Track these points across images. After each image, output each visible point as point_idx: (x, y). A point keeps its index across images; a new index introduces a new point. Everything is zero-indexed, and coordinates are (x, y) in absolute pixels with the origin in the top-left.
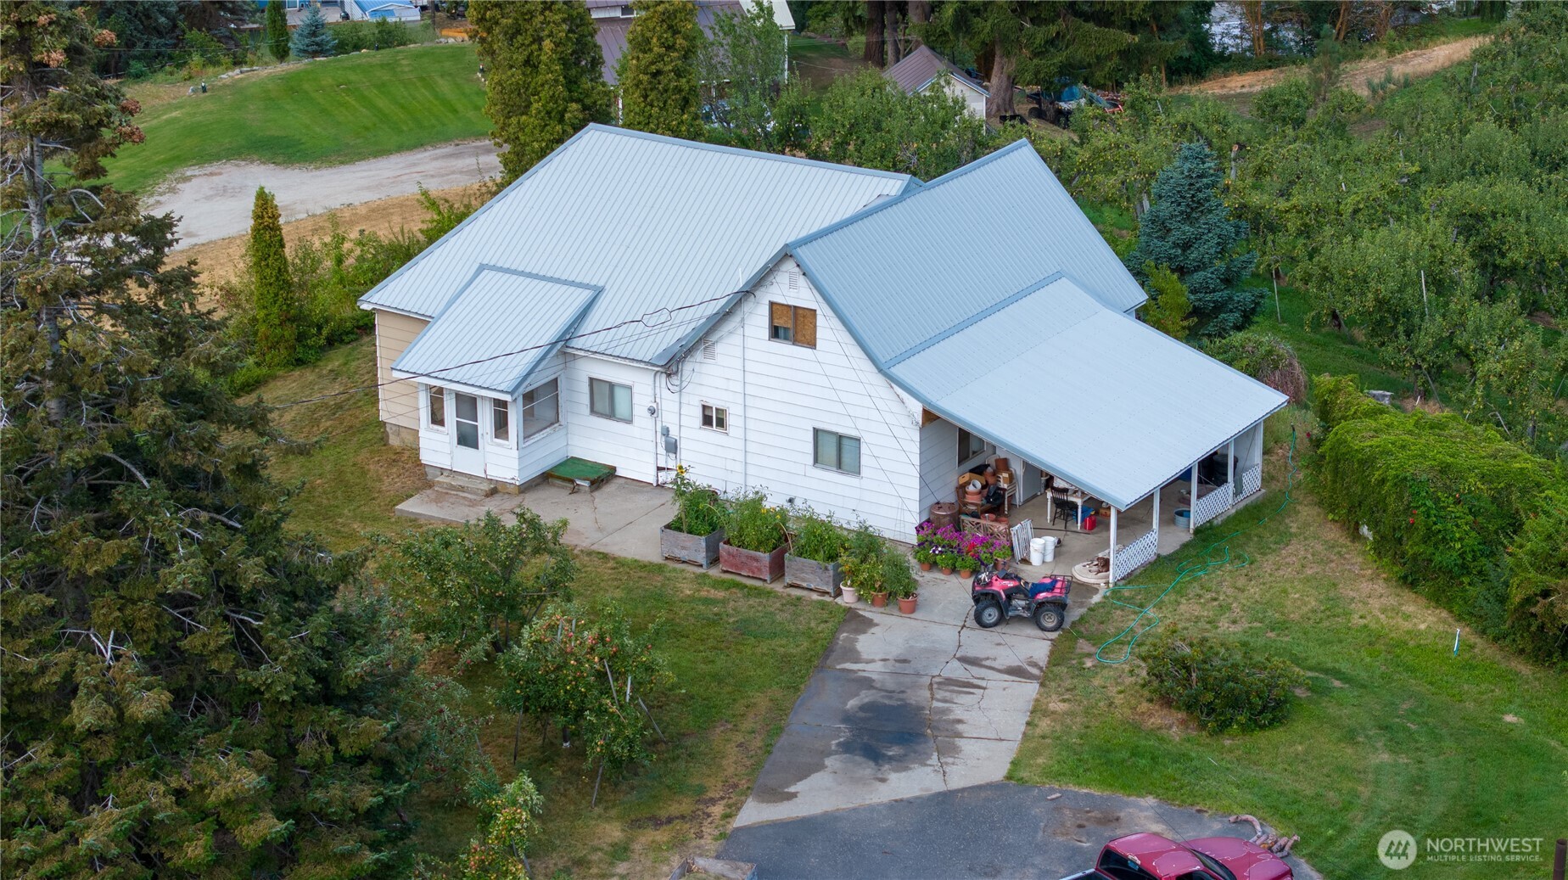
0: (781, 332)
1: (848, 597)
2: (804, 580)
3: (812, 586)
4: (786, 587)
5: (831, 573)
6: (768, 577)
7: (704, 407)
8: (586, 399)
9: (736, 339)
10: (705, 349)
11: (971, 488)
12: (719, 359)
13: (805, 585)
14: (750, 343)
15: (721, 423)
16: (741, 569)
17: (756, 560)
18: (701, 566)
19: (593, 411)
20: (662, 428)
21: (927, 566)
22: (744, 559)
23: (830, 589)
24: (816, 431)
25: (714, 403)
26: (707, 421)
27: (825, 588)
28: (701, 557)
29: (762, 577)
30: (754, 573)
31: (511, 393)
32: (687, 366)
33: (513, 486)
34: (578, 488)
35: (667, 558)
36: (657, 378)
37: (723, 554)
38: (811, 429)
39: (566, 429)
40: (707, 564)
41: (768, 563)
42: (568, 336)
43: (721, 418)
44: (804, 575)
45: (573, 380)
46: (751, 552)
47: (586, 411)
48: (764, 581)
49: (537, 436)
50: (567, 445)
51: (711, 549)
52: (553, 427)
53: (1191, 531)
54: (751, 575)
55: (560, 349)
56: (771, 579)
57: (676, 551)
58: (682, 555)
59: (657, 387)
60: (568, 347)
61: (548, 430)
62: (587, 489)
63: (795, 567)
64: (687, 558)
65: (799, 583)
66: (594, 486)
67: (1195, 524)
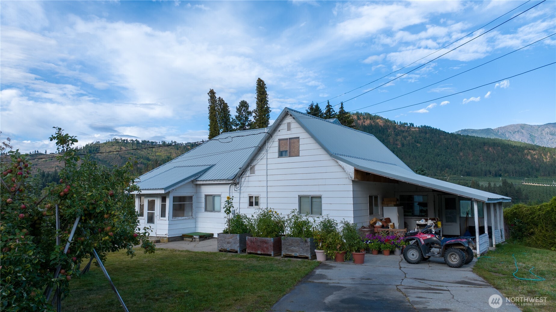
0: (284, 153)
1: (320, 256)
2: (293, 251)
3: (298, 254)
4: (282, 257)
5: (309, 244)
6: (272, 253)
7: (251, 197)
8: (203, 205)
9: (264, 161)
10: (251, 169)
11: (377, 225)
12: (257, 172)
13: (293, 254)
14: (270, 161)
15: (257, 204)
16: (258, 250)
17: (265, 242)
18: (237, 252)
19: (206, 210)
22: (259, 244)
23: (309, 255)
24: (300, 198)
25: (254, 194)
26: (251, 204)
27: (305, 255)
28: (237, 247)
29: (269, 253)
30: (264, 251)
31: (165, 189)
32: (243, 180)
33: (166, 238)
34: (194, 239)
35: (220, 251)
36: (231, 188)
37: (248, 242)
38: (298, 196)
39: (195, 220)
40: (240, 251)
41: (272, 243)
42: (197, 177)
43: (257, 201)
44: (293, 248)
45: (199, 197)
46: (263, 238)
47: (203, 210)
48: (270, 255)
49: (180, 218)
50: (196, 227)
51: (243, 242)
52: (189, 217)
53: (494, 246)
54: (263, 253)
55: (192, 181)
56: (274, 254)
57: (225, 245)
58: (228, 247)
59: (231, 191)
60: (196, 181)
61: (186, 217)
62: (198, 239)
63: (288, 244)
64: (230, 248)
65: (290, 253)
66: (201, 239)
67: (496, 243)
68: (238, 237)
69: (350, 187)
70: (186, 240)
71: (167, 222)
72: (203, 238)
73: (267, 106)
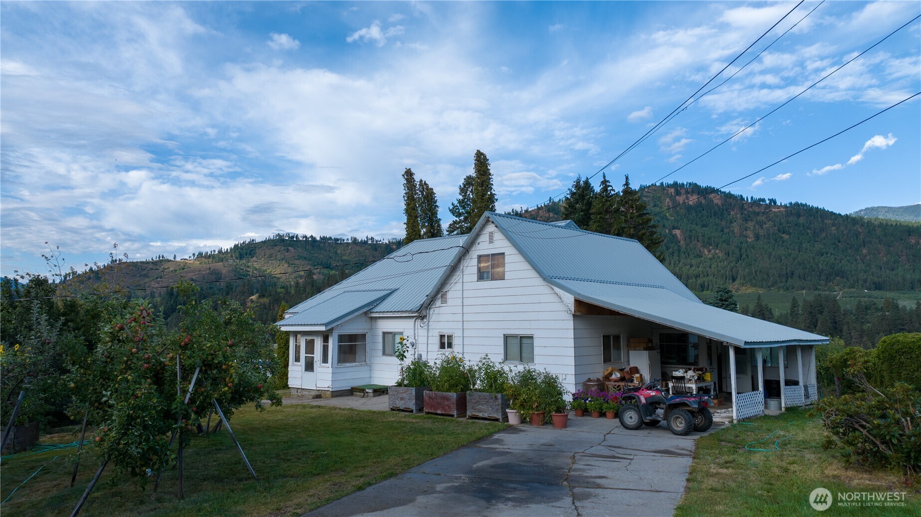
0: (485, 275)
1: (513, 418)
2: (480, 411)
3: (486, 415)
4: (467, 419)
5: (500, 401)
6: (455, 413)
7: (442, 337)
8: (380, 346)
9: (458, 286)
10: (442, 296)
11: (613, 377)
12: (450, 302)
13: (481, 415)
14: (466, 286)
15: (450, 345)
16: (436, 409)
17: (447, 399)
18: (412, 411)
19: (384, 354)
20: (418, 354)
21: (580, 412)
22: (439, 400)
23: (499, 416)
24: (506, 338)
25: (447, 332)
26: (442, 346)
27: (495, 416)
28: (412, 405)
29: (451, 413)
30: (445, 411)
31: (326, 325)
32: (432, 311)
33: (329, 392)
34: (366, 394)
35: (392, 410)
36: (416, 323)
37: (426, 398)
38: (502, 336)
39: (370, 367)
40: (416, 410)
41: (455, 400)
42: (371, 307)
43: (450, 341)
44: (480, 406)
45: (374, 336)
46: (444, 393)
47: (381, 353)
48: (453, 416)
49: (348, 365)
50: (371, 377)
51: (419, 398)
52: (361, 363)
53: (783, 409)
54: (444, 413)
55: (366, 313)
56: (458, 414)
57: (397, 402)
58: (401, 404)
59: (416, 328)
60: (371, 312)
61: (357, 364)
62: (372, 394)
63: (474, 401)
64: (404, 406)
65: (476, 414)
66: (376, 393)
67: (785, 404)
68: (413, 391)
69: (570, 324)
70: (356, 396)
71: (330, 370)
72: (378, 393)
73: (491, 193)
